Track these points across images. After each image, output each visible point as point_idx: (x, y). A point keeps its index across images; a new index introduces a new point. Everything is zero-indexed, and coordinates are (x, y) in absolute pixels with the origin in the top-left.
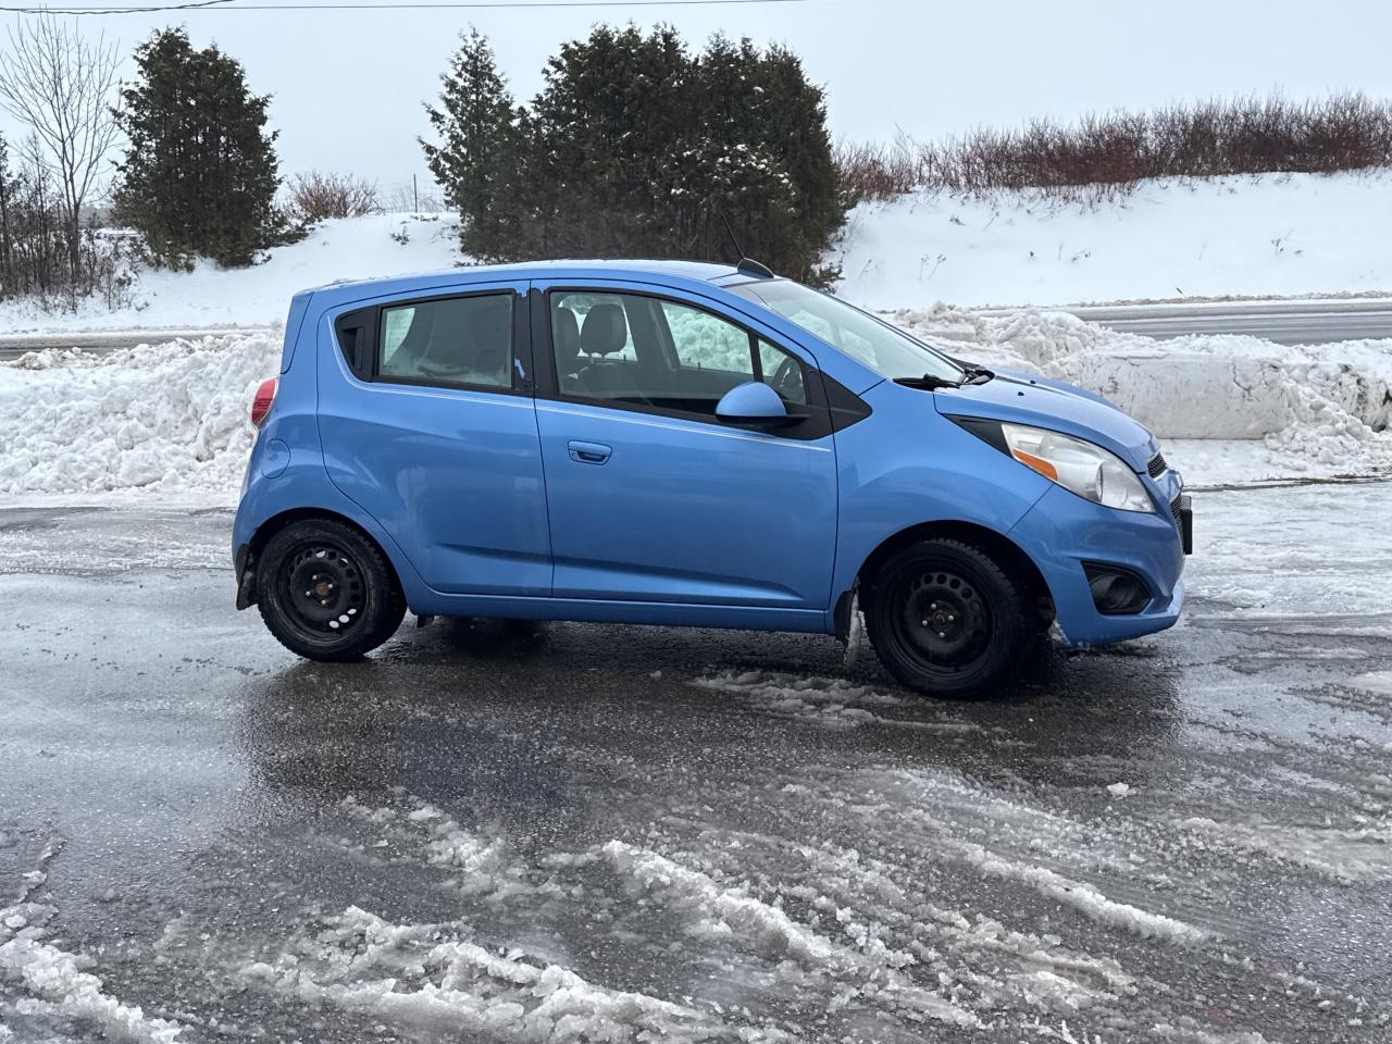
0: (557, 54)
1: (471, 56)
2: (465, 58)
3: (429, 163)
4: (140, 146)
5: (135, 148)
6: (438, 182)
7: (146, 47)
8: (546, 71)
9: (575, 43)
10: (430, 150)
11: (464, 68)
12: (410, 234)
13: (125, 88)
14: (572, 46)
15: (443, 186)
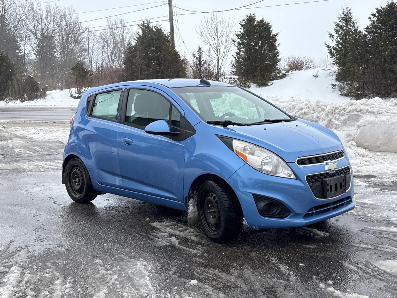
0: (375, 12)
1: (345, 15)
2: (343, 16)
3: (329, 51)
4: (240, 51)
5: (238, 51)
6: (331, 57)
7: (244, 20)
8: (370, 18)
9: (381, 7)
10: (329, 47)
11: (342, 19)
12: (319, 74)
13: (237, 33)
14: (380, 9)
15: (333, 58)
